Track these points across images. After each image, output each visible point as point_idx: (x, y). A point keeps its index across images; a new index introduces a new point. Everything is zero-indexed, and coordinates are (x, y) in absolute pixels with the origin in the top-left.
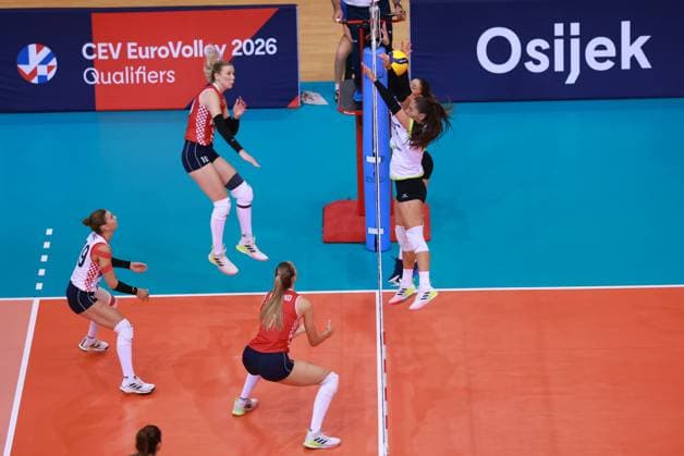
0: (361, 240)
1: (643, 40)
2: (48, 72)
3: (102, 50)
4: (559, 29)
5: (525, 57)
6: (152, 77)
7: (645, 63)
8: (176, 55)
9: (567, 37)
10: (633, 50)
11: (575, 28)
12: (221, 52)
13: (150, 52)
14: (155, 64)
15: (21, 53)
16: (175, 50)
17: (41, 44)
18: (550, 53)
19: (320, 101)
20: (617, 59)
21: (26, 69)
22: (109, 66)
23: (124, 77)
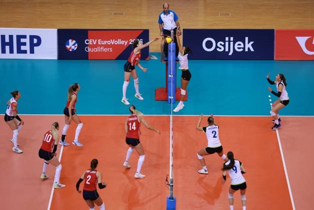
0: (167, 100)
1: (252, 43)
2: (75, 48)
3: (91, 42)
4: (227, 39)
5: (217, 47)
6: (105, 50)
7: (252, 50)
8: (113, 43)
9: (229, 41)
10: (249, 46)
11: (232, 39)
12: (126, 43)
13: (105, 43)
14: (106, 46)
15: (67, 42)
16: (113, 42)
17: (73, 39)
18: (224, 46)
19: (155, 58)
20: (244, 48)
21: (68, 47)
22: (93, 46)
23: (97, 50)
